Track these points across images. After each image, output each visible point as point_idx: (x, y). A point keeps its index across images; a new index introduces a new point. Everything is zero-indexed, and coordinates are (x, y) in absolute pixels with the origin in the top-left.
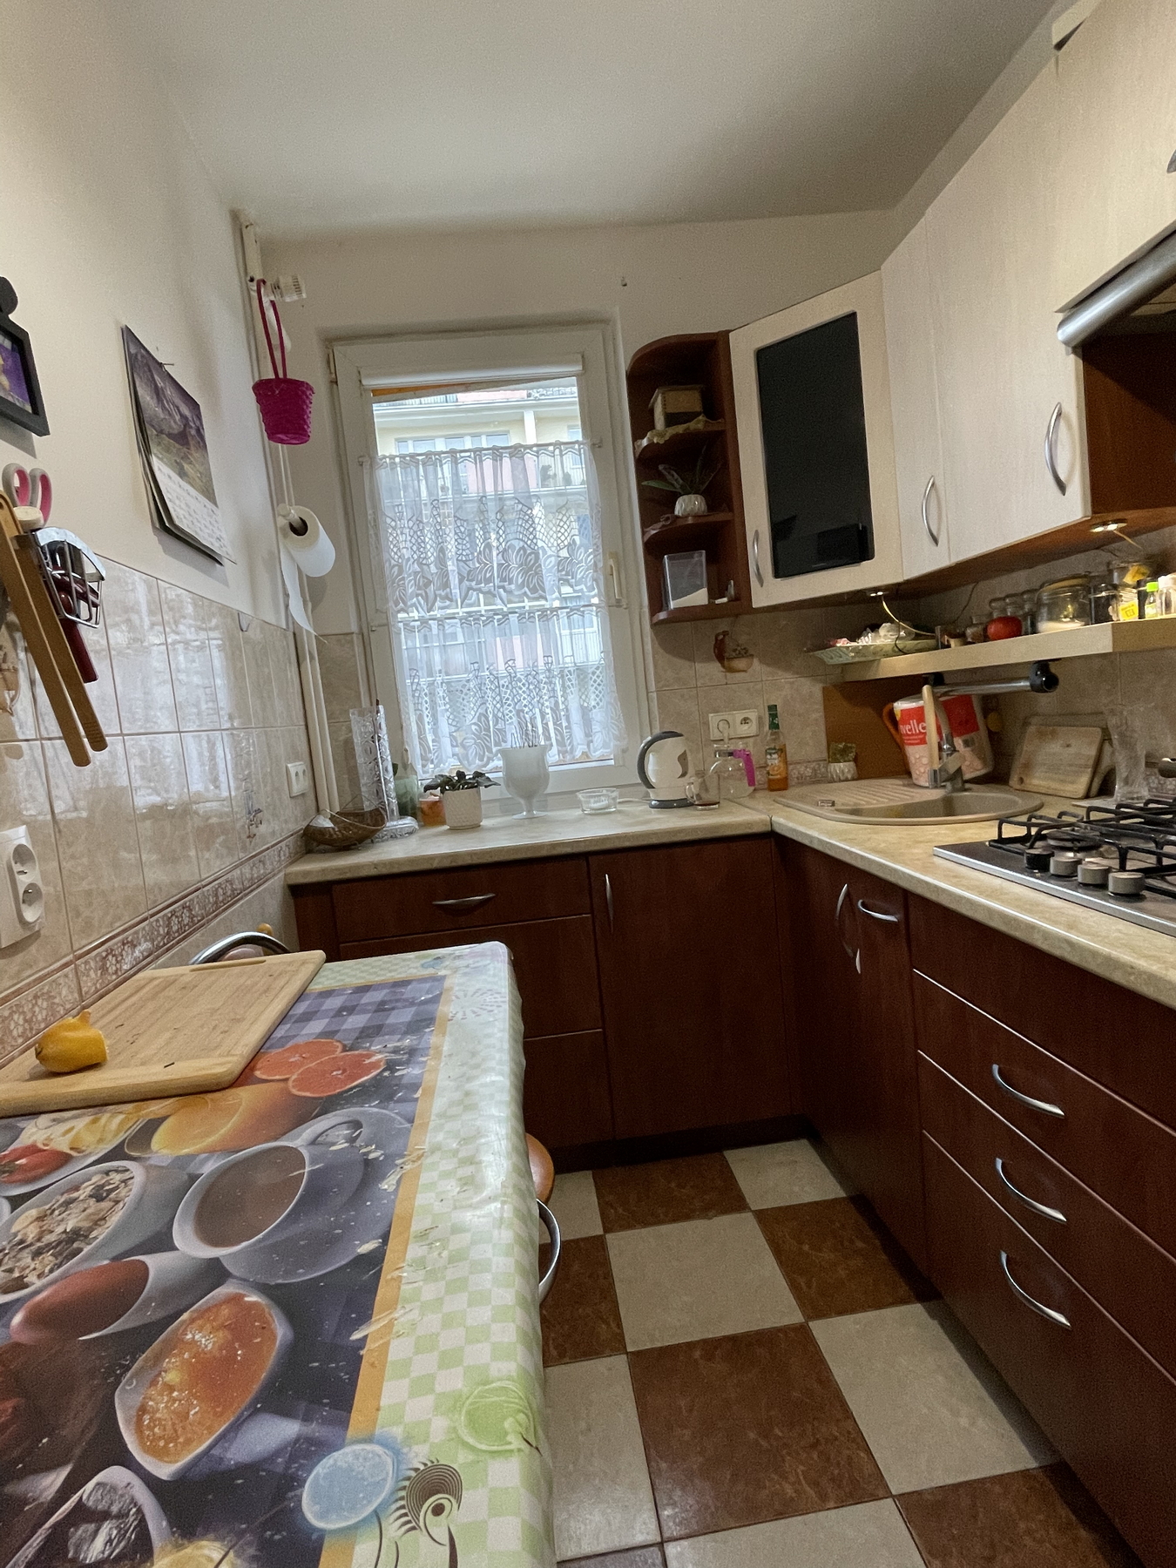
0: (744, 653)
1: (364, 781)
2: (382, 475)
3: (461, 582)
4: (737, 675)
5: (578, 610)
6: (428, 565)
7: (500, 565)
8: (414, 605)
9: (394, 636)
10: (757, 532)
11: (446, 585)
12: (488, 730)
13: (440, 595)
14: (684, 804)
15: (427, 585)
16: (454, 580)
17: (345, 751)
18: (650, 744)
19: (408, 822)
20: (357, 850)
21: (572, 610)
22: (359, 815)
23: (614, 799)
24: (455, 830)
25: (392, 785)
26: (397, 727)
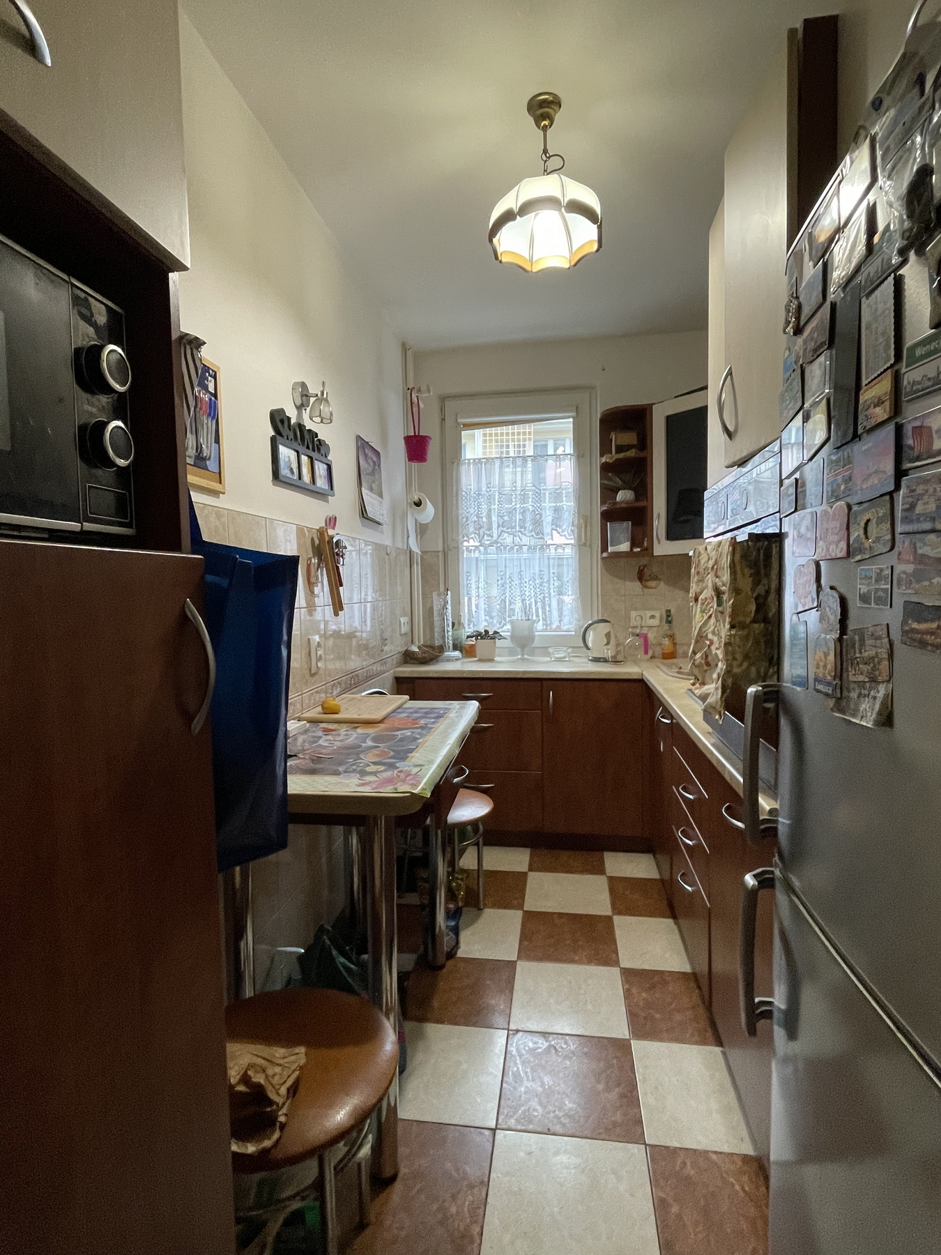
0: (656, 578)
1: (436, 630)
2: (463, 469)
3: (498, 527)
4: (650, 590)
5: (561, 546)
6: (482, 518)
7: (520, 520)
8: (472, 538)
9: (460, 553)
10: (659, 514)
11: (490, 529)
12: (505, 608)
13: (487, 534)
14: (605, 660)
15: (480, 529)
16: (495, 526)
17: (429, 613)
18: (590, 625)
19: (457, 654)
20: (429, 664)
21: (558, 546)
22: (432, 647)
23: (569, 654)
24: (481, 660)
25: (450, 634)
26: (457, 603)
